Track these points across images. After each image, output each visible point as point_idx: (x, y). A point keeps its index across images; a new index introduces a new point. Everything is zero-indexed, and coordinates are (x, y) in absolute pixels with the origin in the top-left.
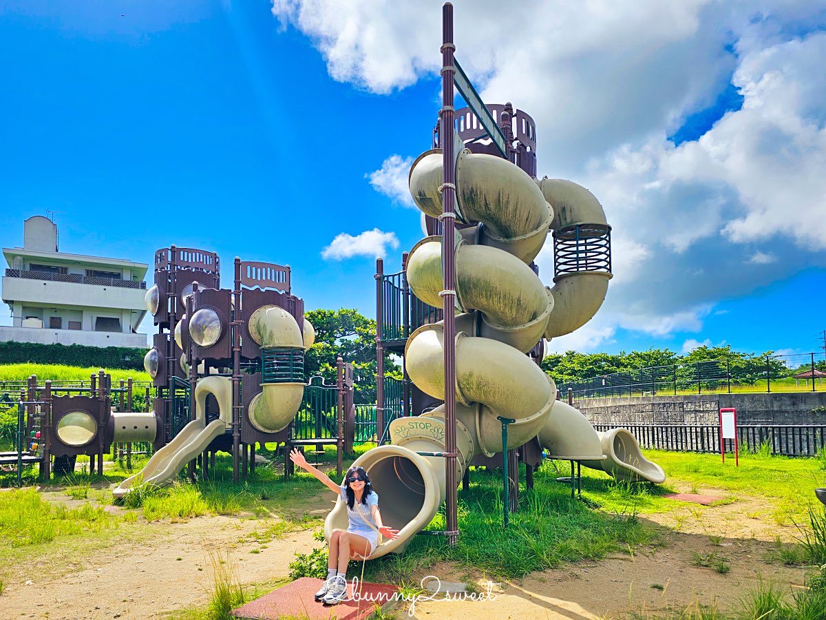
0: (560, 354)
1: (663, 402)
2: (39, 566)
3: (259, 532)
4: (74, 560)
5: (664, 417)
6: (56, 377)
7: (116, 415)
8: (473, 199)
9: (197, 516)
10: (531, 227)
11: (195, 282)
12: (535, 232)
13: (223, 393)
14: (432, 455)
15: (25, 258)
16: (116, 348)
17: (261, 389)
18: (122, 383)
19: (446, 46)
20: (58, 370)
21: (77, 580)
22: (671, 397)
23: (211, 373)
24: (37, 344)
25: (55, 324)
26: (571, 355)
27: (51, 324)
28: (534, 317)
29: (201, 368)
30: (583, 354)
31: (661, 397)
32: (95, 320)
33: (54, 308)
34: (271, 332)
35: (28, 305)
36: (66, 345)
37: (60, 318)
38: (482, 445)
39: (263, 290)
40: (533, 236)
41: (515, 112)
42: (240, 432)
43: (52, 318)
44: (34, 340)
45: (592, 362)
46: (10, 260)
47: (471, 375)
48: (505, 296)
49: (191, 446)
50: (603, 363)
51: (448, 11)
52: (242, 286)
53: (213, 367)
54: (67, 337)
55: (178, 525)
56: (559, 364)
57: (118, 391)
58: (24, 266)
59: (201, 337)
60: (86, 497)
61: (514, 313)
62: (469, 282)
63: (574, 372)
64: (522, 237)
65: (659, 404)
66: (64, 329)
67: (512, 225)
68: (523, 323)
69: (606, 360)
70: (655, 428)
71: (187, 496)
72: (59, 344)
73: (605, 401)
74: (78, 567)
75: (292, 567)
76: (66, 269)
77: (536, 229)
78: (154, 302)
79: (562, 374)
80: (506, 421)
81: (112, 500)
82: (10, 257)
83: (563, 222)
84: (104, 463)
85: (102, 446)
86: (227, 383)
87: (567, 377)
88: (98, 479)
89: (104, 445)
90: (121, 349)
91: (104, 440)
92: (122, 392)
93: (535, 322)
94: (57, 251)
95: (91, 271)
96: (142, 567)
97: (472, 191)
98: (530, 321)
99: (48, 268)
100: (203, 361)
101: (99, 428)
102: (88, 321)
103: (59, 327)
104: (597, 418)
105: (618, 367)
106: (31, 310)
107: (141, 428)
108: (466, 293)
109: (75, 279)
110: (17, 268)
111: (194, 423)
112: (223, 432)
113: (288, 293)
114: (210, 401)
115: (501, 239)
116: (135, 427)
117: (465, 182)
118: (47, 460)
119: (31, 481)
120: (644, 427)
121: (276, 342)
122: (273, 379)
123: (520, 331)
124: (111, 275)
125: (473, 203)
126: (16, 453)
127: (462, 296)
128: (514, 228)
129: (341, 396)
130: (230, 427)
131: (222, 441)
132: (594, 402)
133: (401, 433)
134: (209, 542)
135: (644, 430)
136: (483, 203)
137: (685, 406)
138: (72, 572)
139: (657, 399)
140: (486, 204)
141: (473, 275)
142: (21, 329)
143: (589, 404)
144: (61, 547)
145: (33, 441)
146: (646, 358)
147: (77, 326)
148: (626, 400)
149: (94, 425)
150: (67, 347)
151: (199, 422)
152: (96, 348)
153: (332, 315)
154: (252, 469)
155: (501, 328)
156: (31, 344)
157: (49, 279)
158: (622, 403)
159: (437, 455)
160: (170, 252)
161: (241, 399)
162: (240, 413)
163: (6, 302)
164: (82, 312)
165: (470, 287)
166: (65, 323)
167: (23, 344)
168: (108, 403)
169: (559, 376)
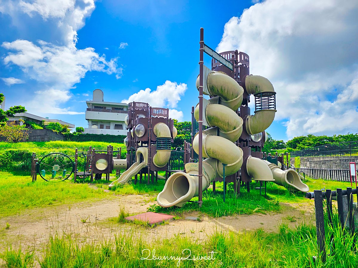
0: (304, 136)
1: (345, 159)
2: (81, 204)
3: (147, 200)
4: (90, 203)
5: (346, 166)
6: (100, 146)
7: (114, 160)
8: (213, 89)
9: (131, 194)
10: (234, 97)
11: (138, 115)
12: (236, 99)
13: (145, 153)
14: (194, 175)
15: (93, 104)
16: (121, 136)
17: (156, 152)
18: (118, 149)
19: (201, 42)
20: (101, 143)
21: (89, 209)
22: (349, 157)
23: (143, 145)
24: (95, 134)
25: (102, 127)
26: (310, 136)
27: (100, 127)
28: (235, 128)
29: (140, 144)
30: (315, 136)
31: (344, 157)
32: (114, 125)
33: (102, 121)
34: (160, 132)
35: (93, 121)
36: (104, 134)
37: (103, 125)
38: (219, 173)
39: (159, 117)
40: (235, 100)
41: (239, 53)
42: (150, 167)
43: (101, 125)
44: (95, 133)
45: (319, 140)
46: (88, 105)
47: (210, 149)
48: (223, 122)
49: (134, 171)
50: (325, 140)
51: (202, 30)
52: (152, 116)
53: (144, 144)
54: (105, 132)
55: (124, 197)
56: (303, 141)
57: (116, 152)
58: (92, 107)
59: (139, 133)
60: (101, 187)
61: (227, 127)
62: (211, 117)
63: (310, 144)
64: (232, 100)
65: (343, 160)
66: (105, 129)
67: (227, 97)
68: (231, 131)
69: (326, 139)
70: (331, 171)
71: (130, 188)
72: (102, 134)
73: (319, 158)
74: (91, 205)
75: (148, 209)
76: (105, 107)
77: (237, 97)
78: (127, 121)
79: (305, 145)
80: (224, 165)
81: (108, 188)
82: (88, 104)
83: (257, 92)
84: (110, 177)
85: (109, 171)
86: (146, 149)
87: (306, 147)
88: (107, 181)
89: (110, 170)
90: (122, 136)
91: (110, 169)
92: (118, 152)
93: (235, 130)
94: (103, 101)
95: (114, 108)
96: (108, 207)
97: (212, 86)
98: (233, 130)
99: (100, 107)
100: (141, 141)
101: (109, 164)
102: (112, 126)
103: (103, 128)
104: (317, 166)
105: (332, 142)
106: (94, 122)
107: (122, 165)
108: (210, 121)
109: (108, 111)
110: (90, 108)
111: (135, 164)
112: (145, 167)
113: (168, 118)
114: (141, 155)
115: (225, 101)
116: (120, 164)
117: (210, 83)
118: (92, 175)
119: (88, 182)
120: (336, 170)
121: (161, 135)
122: (160, 148)
123: (230, 133)
124: (120, 109)
125: (213, 90)
126: (83, 172)
127: (209, 122)
128: (228, 97)
129: (185, 155)
130: (147, 165)
131: (144, 170)
132: (315, 158)
133: (189, 168)
134: (130, 202)
135: (336, 172)
136: (216, 90)
137: (355, 161)
138: (89, 206)
139: (342, 157)
140: (218, 91)
141: (212, 115)
142: (91, 129)
143: (313, 159)
144: (88, 200)
145: (90, 168)
146: (346, 138)
147: (108, 128)
148: (328, 158)
149: (107, 164)
150: (105, 135)
151: (138, 163)
152: (114, 135)
153: (190, 123)
154: (157, 180)
155: (224, 132)
156: (93, 134)
157: (100, 111)
158: (327, 159)
159: (195, 176)
160: (133, 104)
161: (151, 155)
162: (150, 160)
163: (87, 119)
164: (110, 123)
165: (211, 119)
166: (105, 127)
167: (91, 134)
168: (112, 156)
169: (303, 146)
